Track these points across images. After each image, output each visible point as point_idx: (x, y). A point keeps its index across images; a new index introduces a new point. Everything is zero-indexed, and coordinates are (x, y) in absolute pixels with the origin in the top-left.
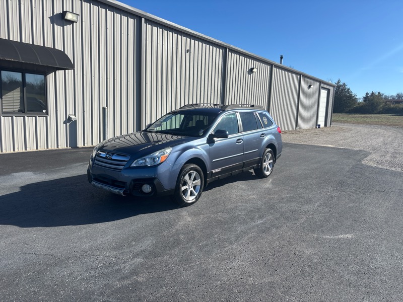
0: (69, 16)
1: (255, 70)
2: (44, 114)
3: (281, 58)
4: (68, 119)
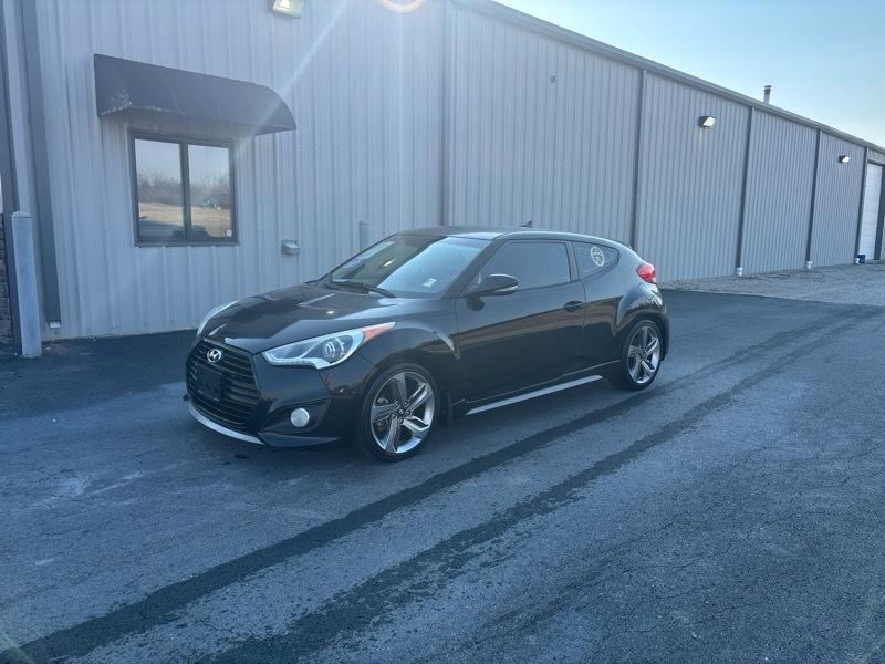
0: (283, 4)
1: (709, 121)
2: (229, 239)
3: (767, 91)
4: (282, 252)
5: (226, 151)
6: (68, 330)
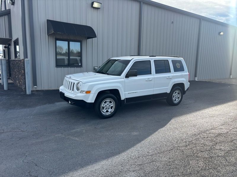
0: (96, 5)
2: (80, 66)
4: (94, 69)
5: (80, 43)
6: (39, 88)
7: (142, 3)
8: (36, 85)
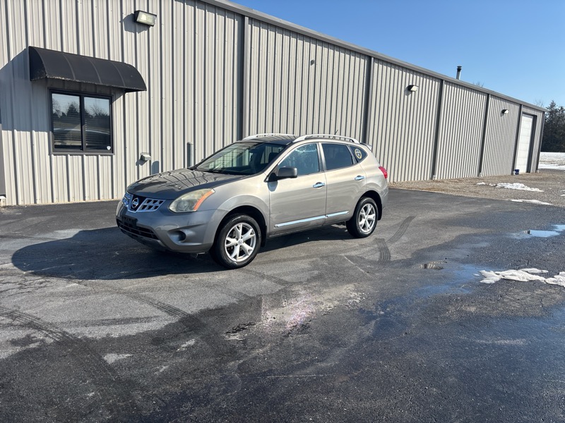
0: (143, 18)
1: (414, 89)
2: (109, 152)
3: (459, 70)
4: (141, 159)
5: (108, 101)
6: (10, 201)
7: (247, 19)
8: (5, 196)
